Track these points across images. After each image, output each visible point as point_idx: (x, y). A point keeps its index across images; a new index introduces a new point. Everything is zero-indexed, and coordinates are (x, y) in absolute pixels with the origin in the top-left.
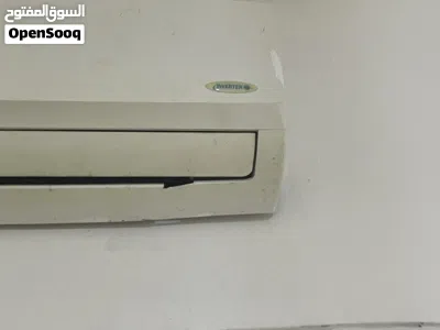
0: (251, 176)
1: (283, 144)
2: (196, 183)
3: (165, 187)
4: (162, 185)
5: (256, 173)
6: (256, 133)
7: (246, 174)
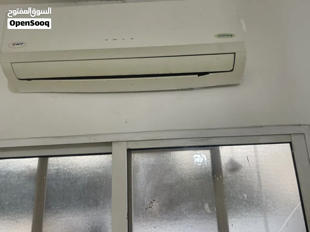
0: (232, 70)
1: (246, 58)
2: (210, 74)
3: (198, 76)
4: (197, 76)
5: (234, 69)
6: (235, 53)
7: (230, 70)
